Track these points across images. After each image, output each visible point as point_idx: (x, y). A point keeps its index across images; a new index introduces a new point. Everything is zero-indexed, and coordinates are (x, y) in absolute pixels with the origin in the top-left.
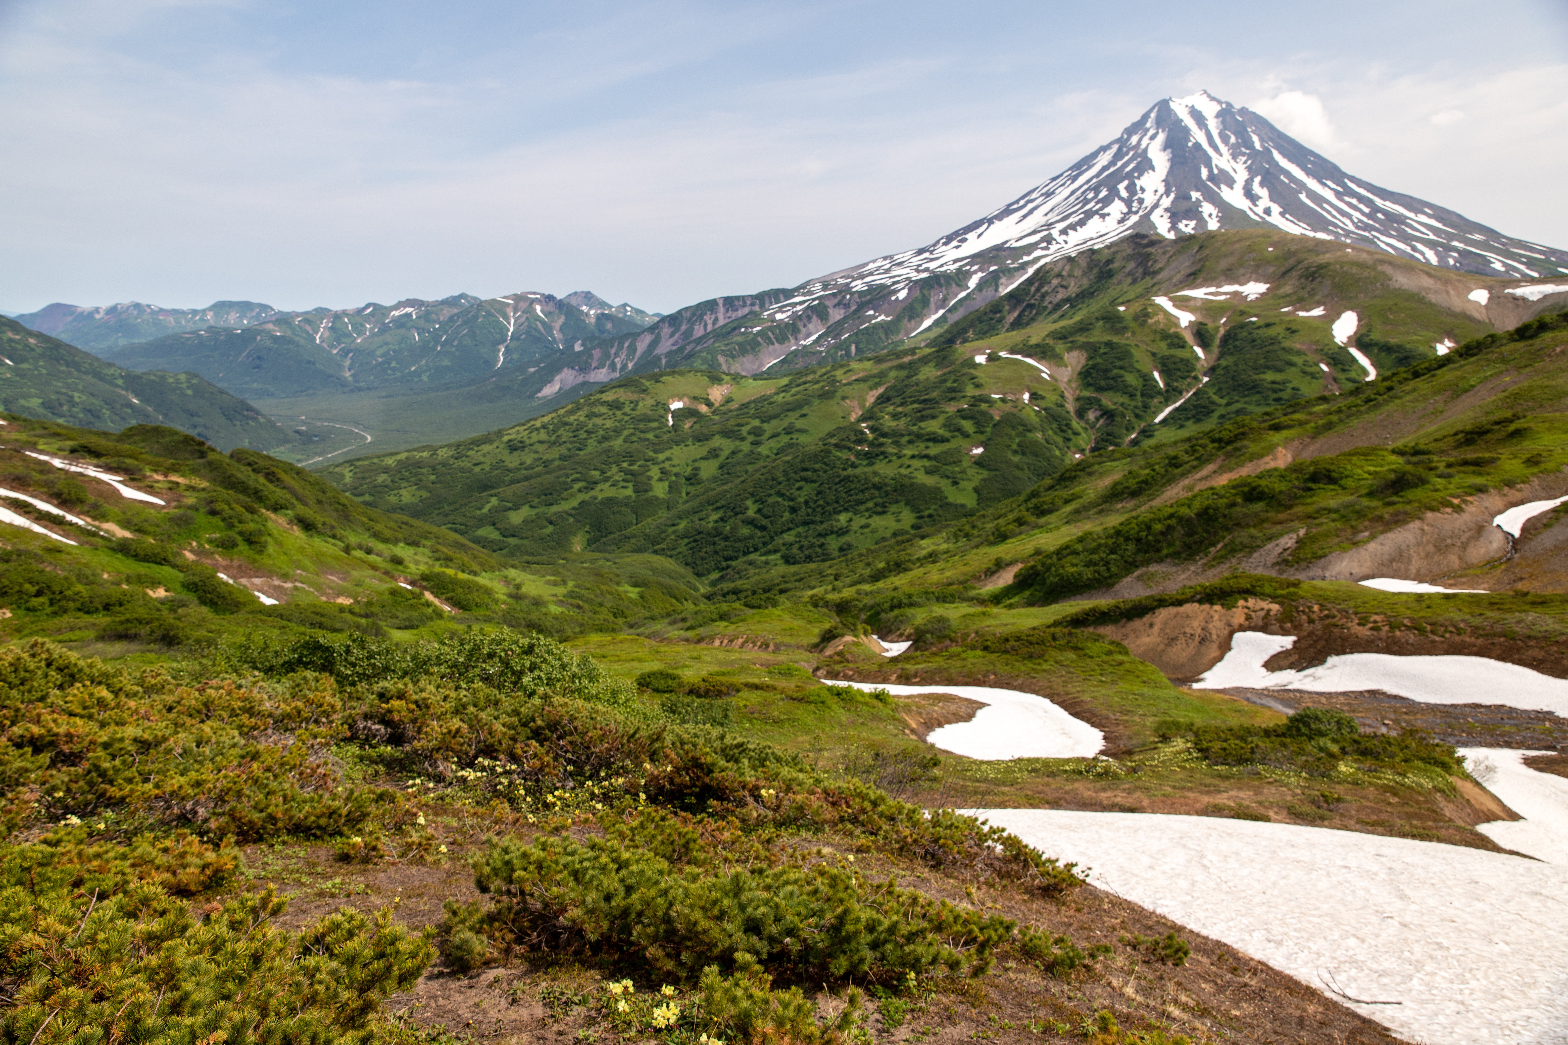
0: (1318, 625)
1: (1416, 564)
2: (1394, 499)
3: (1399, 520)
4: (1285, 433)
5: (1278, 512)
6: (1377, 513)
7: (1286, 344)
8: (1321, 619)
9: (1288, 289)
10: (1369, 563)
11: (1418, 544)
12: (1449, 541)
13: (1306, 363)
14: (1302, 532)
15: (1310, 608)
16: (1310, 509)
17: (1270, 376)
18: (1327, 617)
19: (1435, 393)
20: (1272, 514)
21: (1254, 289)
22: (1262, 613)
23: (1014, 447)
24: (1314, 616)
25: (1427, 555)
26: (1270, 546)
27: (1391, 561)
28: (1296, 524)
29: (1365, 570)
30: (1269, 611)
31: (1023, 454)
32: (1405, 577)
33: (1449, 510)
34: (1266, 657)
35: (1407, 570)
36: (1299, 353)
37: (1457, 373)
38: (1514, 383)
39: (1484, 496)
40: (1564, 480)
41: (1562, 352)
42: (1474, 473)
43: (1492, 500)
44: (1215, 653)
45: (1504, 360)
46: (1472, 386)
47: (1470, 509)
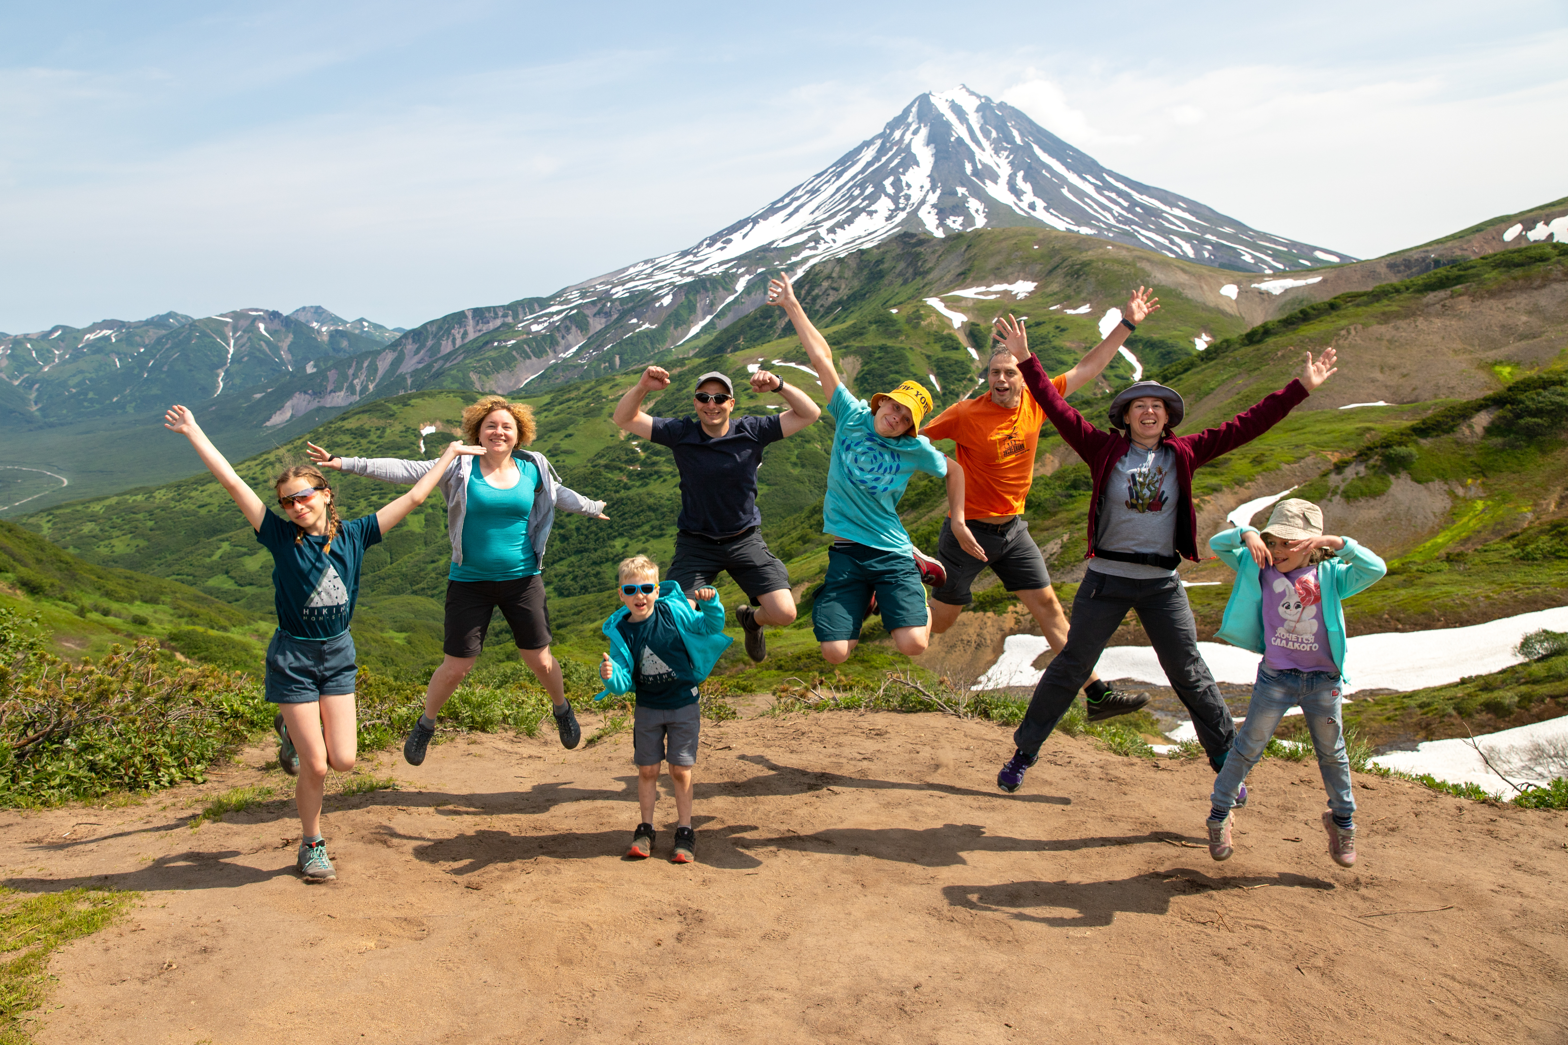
4: (1052, 440)
5: (1044, 519)
7: (1057, 342)
9: (1054, 287)
14: (1066, 537)
16: (1073, 515)
20: (1039, 522)
21: (1023, 288)
23: (794, 459)
28: (1060, 530)
31: (803, 466)
34: (1034, 657)
36: (1069, 351)
37: (1200, 377)
38: (1246, 385)
39: (1219, 495)
40: (1282, 477)
41: (1283, 356)
42: (1210, 473)
43: (1226, 498)
44: (990, 657)
45: (1237, 364)
46: (1212, 389)
47: (1208, 507)
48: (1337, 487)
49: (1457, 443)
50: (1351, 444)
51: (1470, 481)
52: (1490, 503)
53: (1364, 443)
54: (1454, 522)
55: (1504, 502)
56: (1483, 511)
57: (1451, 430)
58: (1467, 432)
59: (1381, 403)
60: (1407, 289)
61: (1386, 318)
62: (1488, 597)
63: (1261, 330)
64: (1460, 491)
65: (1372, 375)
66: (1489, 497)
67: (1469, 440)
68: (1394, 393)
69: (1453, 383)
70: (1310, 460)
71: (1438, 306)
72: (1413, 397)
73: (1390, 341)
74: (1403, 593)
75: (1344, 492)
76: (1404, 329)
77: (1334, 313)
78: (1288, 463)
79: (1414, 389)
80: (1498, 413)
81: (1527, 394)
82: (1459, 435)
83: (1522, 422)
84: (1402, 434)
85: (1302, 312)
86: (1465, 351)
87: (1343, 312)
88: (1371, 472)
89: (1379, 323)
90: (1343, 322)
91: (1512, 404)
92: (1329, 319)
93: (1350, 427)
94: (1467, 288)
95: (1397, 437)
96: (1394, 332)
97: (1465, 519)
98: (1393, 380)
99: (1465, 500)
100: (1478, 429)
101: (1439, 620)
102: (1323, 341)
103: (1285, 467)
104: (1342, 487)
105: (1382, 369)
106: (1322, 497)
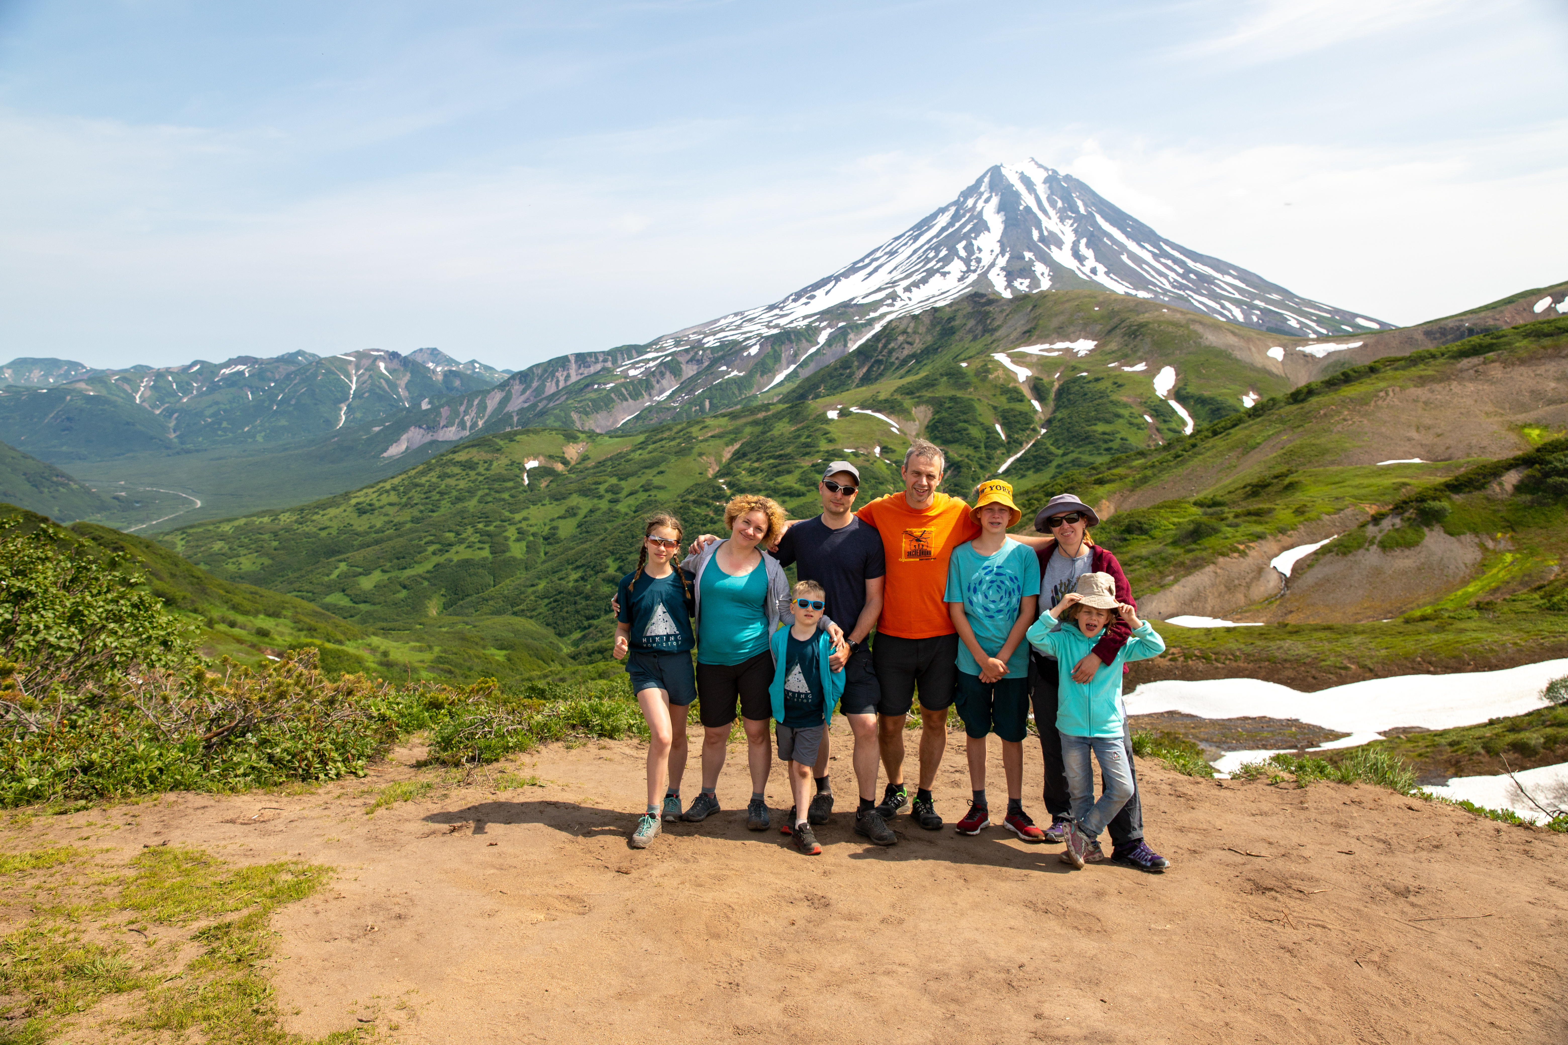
1: (1212, 602)
2: (1194, 546)
3: (1197, 565)
4: (1108, 487)
6: (1180, 559)
7: (1114, 397)
9: (1113, 346)
10: (1174, 604)
11: (1213, 585)
12: (1236, 582)
13: (1131, 415)
17: (1100, 428)
19: (1230, 450)
21: (1084, 346)
25: (1220, 594)
27: (1192, 601)
29: (1171, 610)
32: (1203, 614)
33: (1236, 555)
35: (1204, 608)
36: (1125, 406)
37: (1247, 432)
38: (1290, 441)
39: (1263, 542)
40: (1323, 526)
41: (1325, 415)
42: (1255, 522)
43: (1269, 545)
45: (1282, 421)
46: (1259, 444)
47: (1252, 553)
48: (1375, 537)
49: (1488, 499)
50: (1387, 498)
51: (1499, 535)
52: (1518, 556)
53: (1399, 497)
54: (1484, 573)
55: (1532, 554)
56: (1512, 563)
57: (1482, 487)
58: (1497, 489)
59: (1417, 461)
60: (1443, 355)
61: (1422, 381)
62: (1515, 644)
63: (1305, 390)
64: (1490, 544)
65: (1408, 434)
66: (1517, 551)
67: (1500, 497)
68: (1429, 452)
69: (1485, 443)
70: (1349, 511)
71: (1472, 372)
72: (1446, 456)
73: (1426, 403)
74: (1435, 638)
75: (1381, 542)
76: (1439, 392)
77: (1374, 376)
78: (1328, 514)
79: (1448, 448)
80: (1527, 472)
81: (1555, 455)
82: (1489, 492)
83: (1550, 481)
84: (1436, 490)
85: (1343, 374)
86: (1496, 414)
87: (1381, 375)
88: (1406, 524)
89: (1415, 386)
90: (1382, 385)
91: (1541, 464)
92: (1368, 381)
93: (1388, 481)
94: (1499, 356)
95: (1431, 493)
96: (1429, 395)
97: (1495, 571)
98: (1429, 439)
99: (1495, 552)
100: (1508, 487)
101: (1469, 664)
102: (1363, 401)
103: (1325, 518)
104: (1379, 537)
105: (1418, 429)
106: (1360, 546)
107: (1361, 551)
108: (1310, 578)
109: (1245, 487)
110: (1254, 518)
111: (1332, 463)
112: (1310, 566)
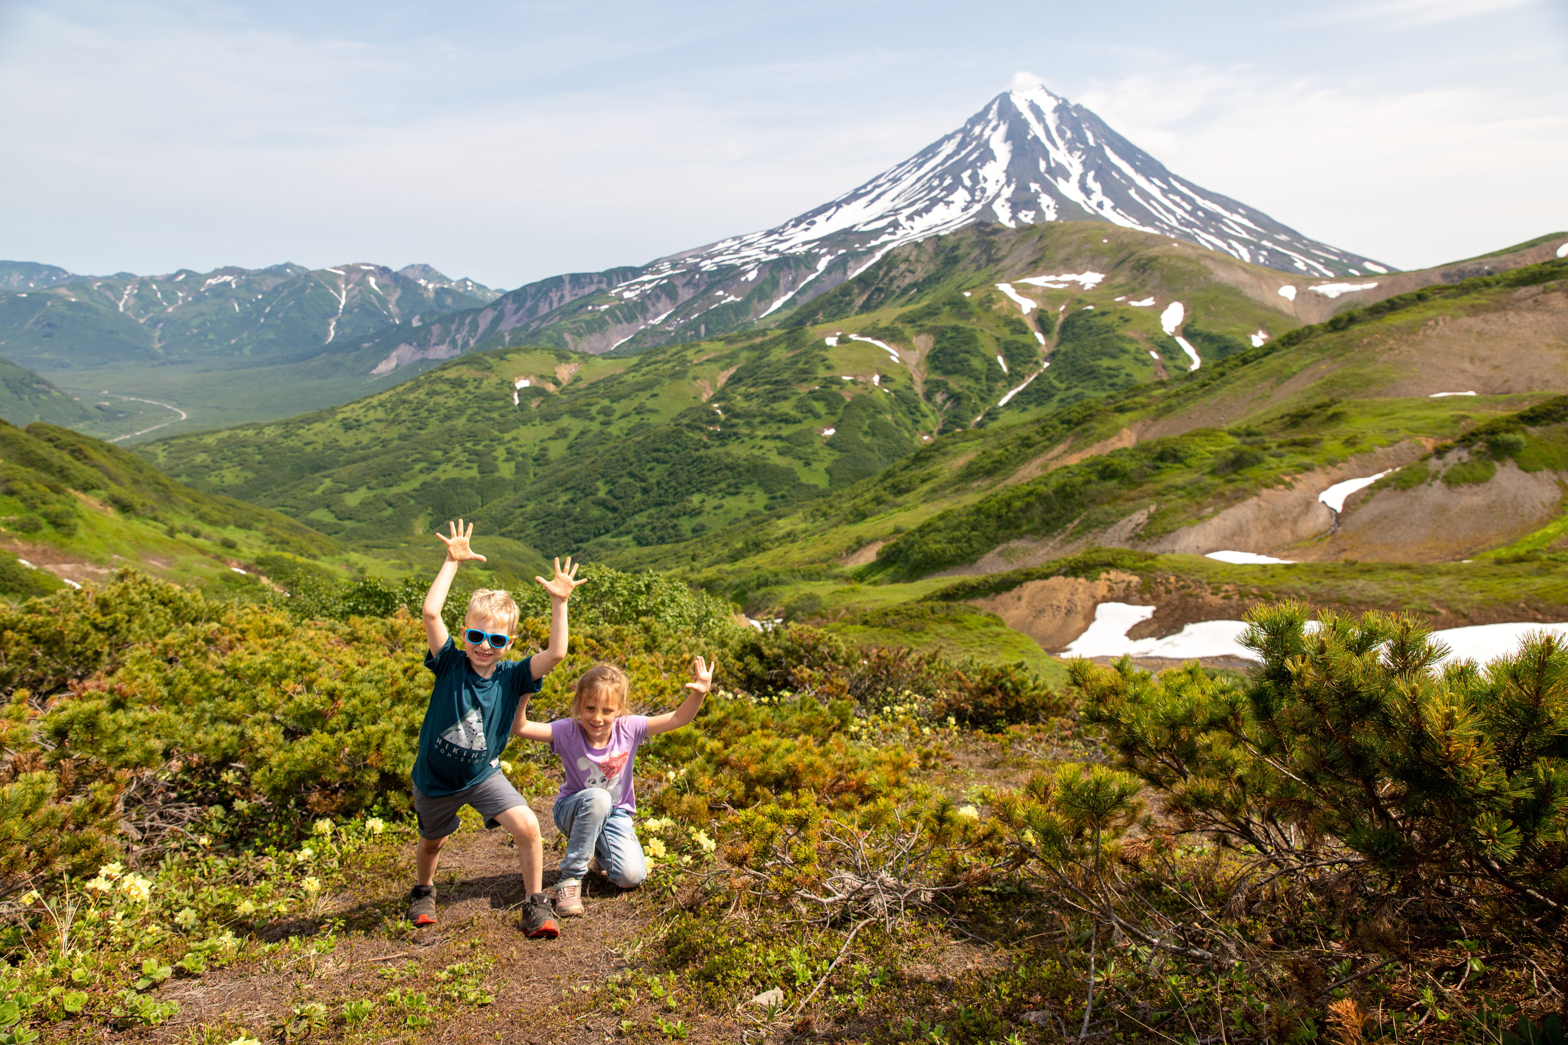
0: (1175, 595)
1: (1255, 537)
2: (1234, 476)
3: (1239, 497)
4: (1129, 415)
5: (1130, 489)
6: (1220, 490)
7: (1120, 332)
8: (1177, 589)
10: (1213, 537)
11: (1256, 519)
12: (1282, 516)
13: (1138, 351)
14: (1153, 508)
15: (1167, 579)
16: (1159, 487)
17: (1105, 362)
18: (1183, 587)
19: (1263, 379)
20: (1124, 492)
21: (1090, 279)
22: (1123, 585)
23: (865, 428)
24: (1171, 587)
25: (1264, 529)
26: (1123, 522)
27: (1233, 535)
28: (1146, 500)
29: (1210, 544)
30: (1129, 583)
31: (874, 435)
32: (1246, 550)
33: (1281, 487)
34: (1128, 627)
35: (1246, 543)
36: (1132, 341)
37: (1282, 361)
38: (1330, 371)
39: (1310, 474)
40: (1376, 459)
41: (1369, 344)
42: (1301, 453)
43: (1318, 478)
44: (1081, 624)
45: (1320, 350)
46: (1294, 373)
47: (1299, 486)
48: (1438, 472)
50: (1446, 431)
53: (1461, 430)
57: (1562, 419)
59: (1471, 393)
60: (1498, 283)
61: (1475, 311)
63: (1346, 318)
65: (1462, 366)
68: (1485, 385)
69: (1548, 376)
70: (1404, 444)
71: (1530, 302)
72: (1505, 389)
73: (1479, 334)
75: (1445, 477)
76: (1494, 322)
77: (1421, 304)
78: (1382, 446)
79: (1506, 381)
84: (1508, 422)
85: (1388, 301)
86: (1558, 346)
87: (1430, 303)
88: (1475, 458)
89: (1467, 315)
90: (1431, 313)
92: (1415, 309)
93: (1445, 414)
94: (1561, 285)
95: (1503, 425)
96: (1483, 325)
98: (1484, 371)
102: (1410, 330)
103: (1379, 450)
104: (1443, 472)
105: (1472, 360)
106: (1421, 481)
107: (1423, 487)
108: (1365, 513)
109: (1282, 417)
110: (1300, 448)
111: (1378, 394)
112: (1364, 501)
